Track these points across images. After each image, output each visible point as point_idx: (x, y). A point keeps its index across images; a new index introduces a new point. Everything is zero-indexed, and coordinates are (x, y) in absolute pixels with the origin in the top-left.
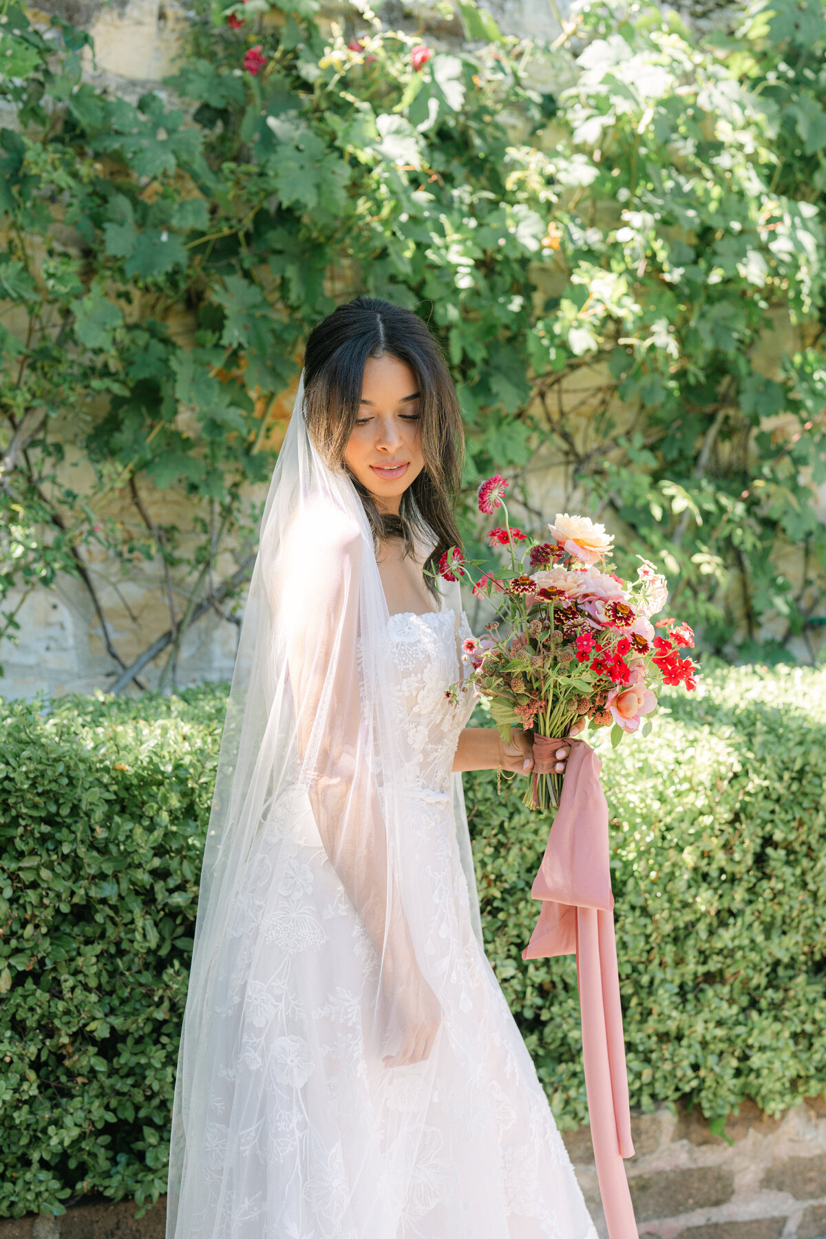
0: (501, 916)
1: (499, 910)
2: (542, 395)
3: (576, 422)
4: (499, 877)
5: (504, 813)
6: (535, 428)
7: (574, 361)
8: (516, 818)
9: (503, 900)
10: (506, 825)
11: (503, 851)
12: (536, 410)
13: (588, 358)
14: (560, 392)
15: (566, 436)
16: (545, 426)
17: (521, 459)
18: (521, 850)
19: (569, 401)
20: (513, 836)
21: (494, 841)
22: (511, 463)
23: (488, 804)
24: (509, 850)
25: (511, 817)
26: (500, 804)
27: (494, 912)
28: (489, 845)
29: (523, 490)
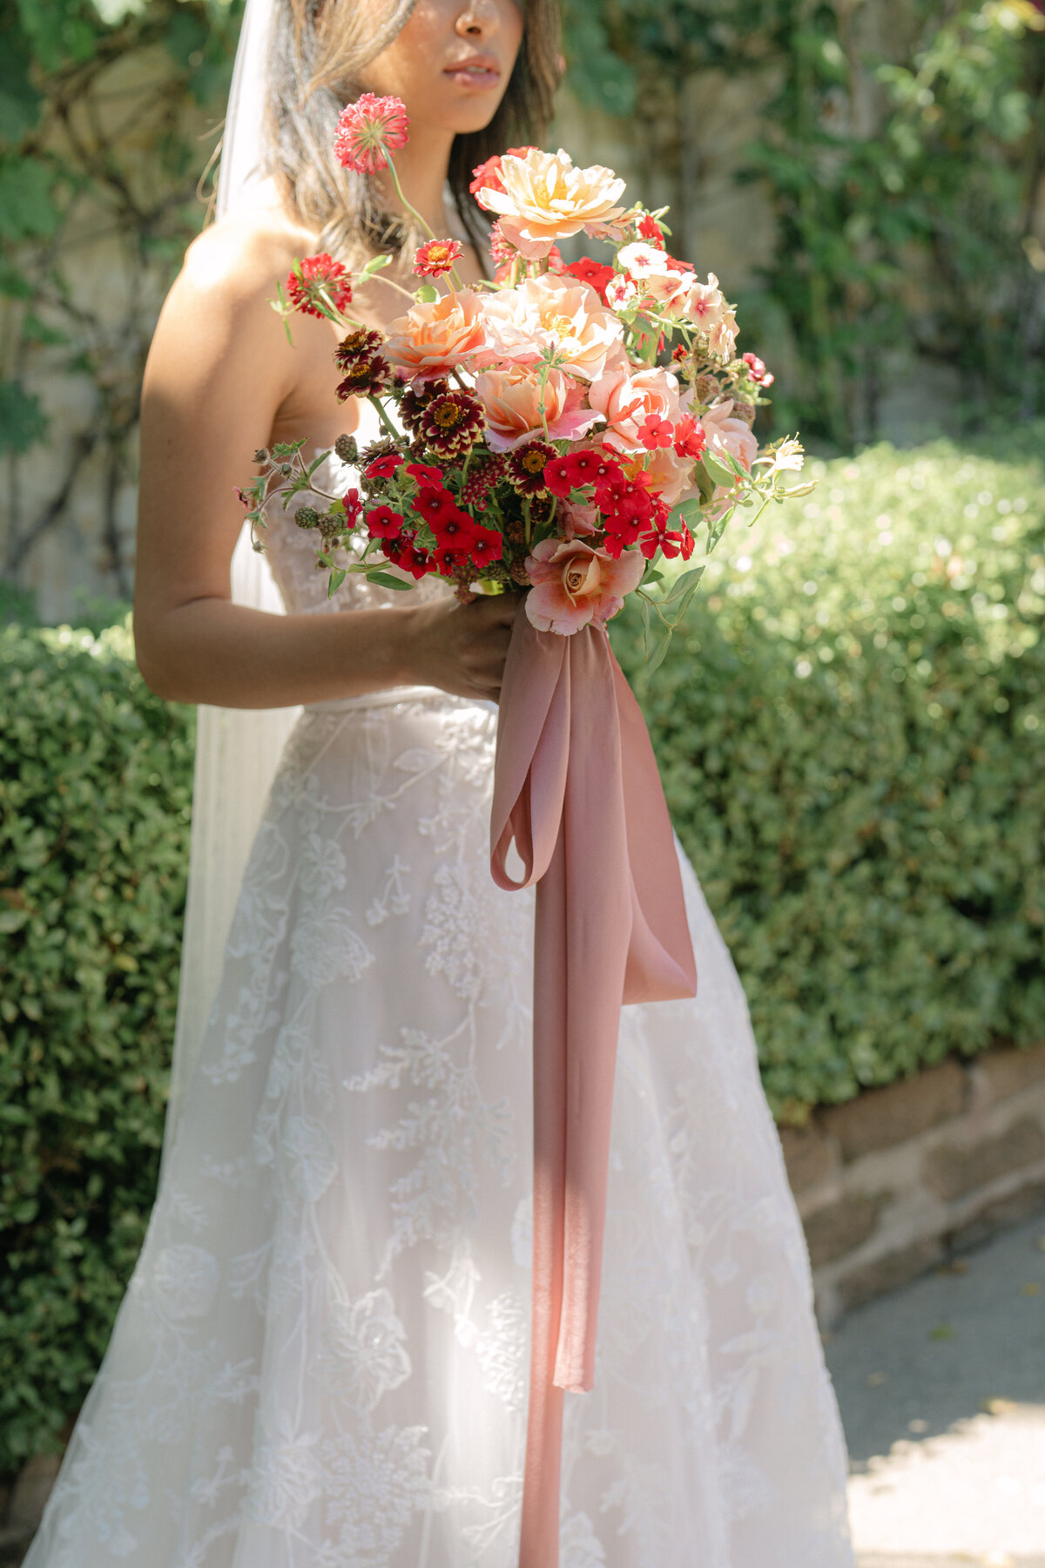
0: (144, 1000)
1: (137, 990)
2: (63, 112)
3: (126, 157)
4: (130, 936)
5: (118, 826)
6: (61, 173)
7: (108, 42)
8: (141, 828)
9: (142, 972)
10: (126, 846)
11: (128, 892)
12: (56, 141)
13: (130, 34)
14: (92, 101)
15: (116, 181)
16: (77, 168)
17: (45, 226)
18: (158, 882)
19: (112, 117)
20: (141, 864)
21: (109, 878)
22: (30, 234)
23: (88, 814)
24: (136, 887)
25: (131, 829)
26: (110, 811)
27: (131, 996)
28: (102, 883)
29: (60, 283)
